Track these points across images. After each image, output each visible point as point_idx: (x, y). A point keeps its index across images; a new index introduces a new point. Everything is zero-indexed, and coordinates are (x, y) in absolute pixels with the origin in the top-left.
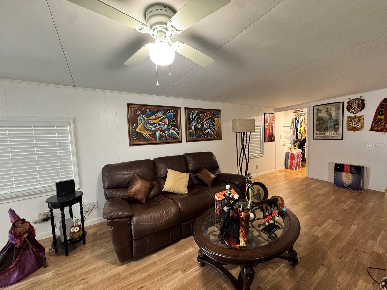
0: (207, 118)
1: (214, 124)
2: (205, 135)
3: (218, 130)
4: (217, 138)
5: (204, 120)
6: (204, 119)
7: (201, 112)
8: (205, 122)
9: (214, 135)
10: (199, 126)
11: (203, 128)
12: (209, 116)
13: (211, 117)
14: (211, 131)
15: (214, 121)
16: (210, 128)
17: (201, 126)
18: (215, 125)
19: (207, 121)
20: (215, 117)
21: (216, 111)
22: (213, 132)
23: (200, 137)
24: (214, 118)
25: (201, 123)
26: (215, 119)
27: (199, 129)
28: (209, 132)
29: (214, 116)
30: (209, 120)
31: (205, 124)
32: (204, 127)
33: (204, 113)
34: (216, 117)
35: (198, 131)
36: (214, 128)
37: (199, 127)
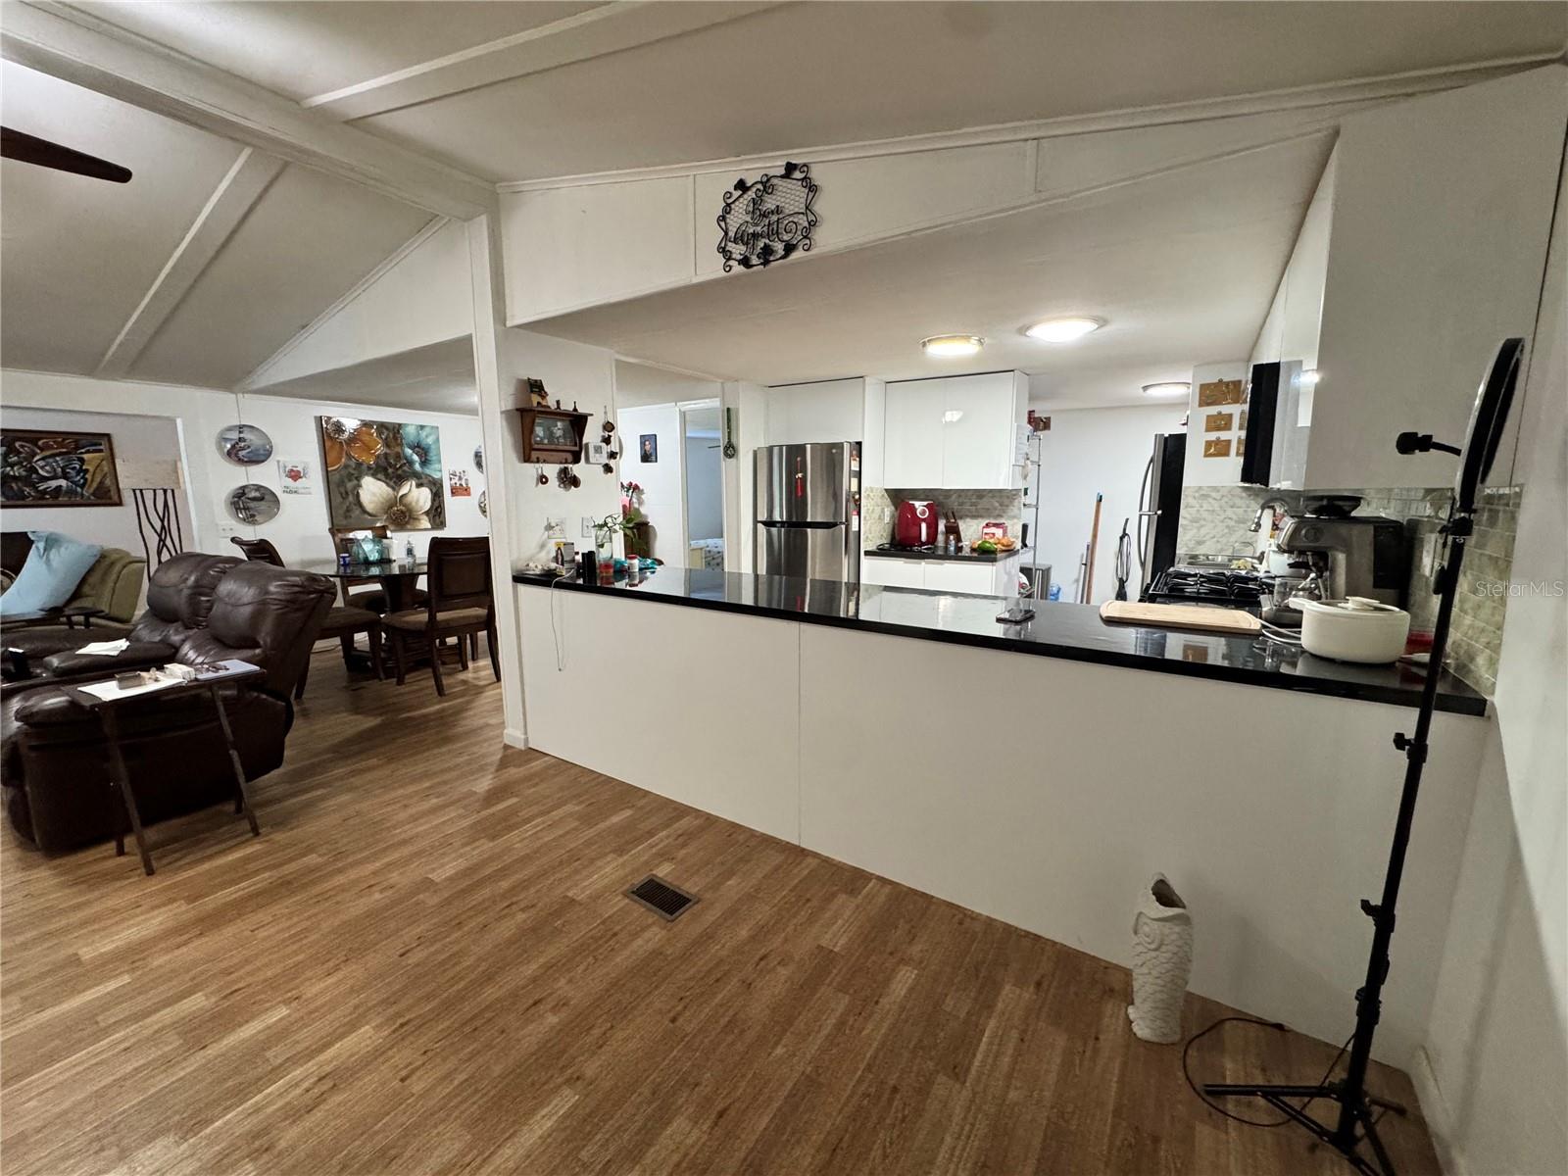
0: (48, 453)
1: (84, 467)
2: (44, 492)
3: (101, 483)
4: (99, 501)
5: (33, 457)
6: (35, 454)
7: (19, 439)
8: (42, 463)
9: (84, 492)
10: (17, 471)
11: (34, 476)
12: (57, 448)
13: (64, 450)
14: (70, 484)
15: (82, 461)
16: (65, 476)
17: (24, 473)
18: (87, 471)
19: (51, 460)
20: (83, 451)
21: (90, 438)
22: (82, 486)
23: (24, 498)
24: (82, 453)
25: (25, 464)
26: (85, 456)
27: (14, 478)
28: (61, 486)
29: (77, 448)
30: (58, 459)
31: (42, 468)
32: (37, 472)
33: (34, 442)
34: (88, 452)
35: (14, 485)
36: (86, 480)
37: (17, 474)
